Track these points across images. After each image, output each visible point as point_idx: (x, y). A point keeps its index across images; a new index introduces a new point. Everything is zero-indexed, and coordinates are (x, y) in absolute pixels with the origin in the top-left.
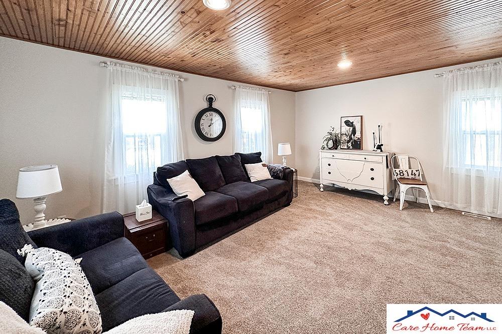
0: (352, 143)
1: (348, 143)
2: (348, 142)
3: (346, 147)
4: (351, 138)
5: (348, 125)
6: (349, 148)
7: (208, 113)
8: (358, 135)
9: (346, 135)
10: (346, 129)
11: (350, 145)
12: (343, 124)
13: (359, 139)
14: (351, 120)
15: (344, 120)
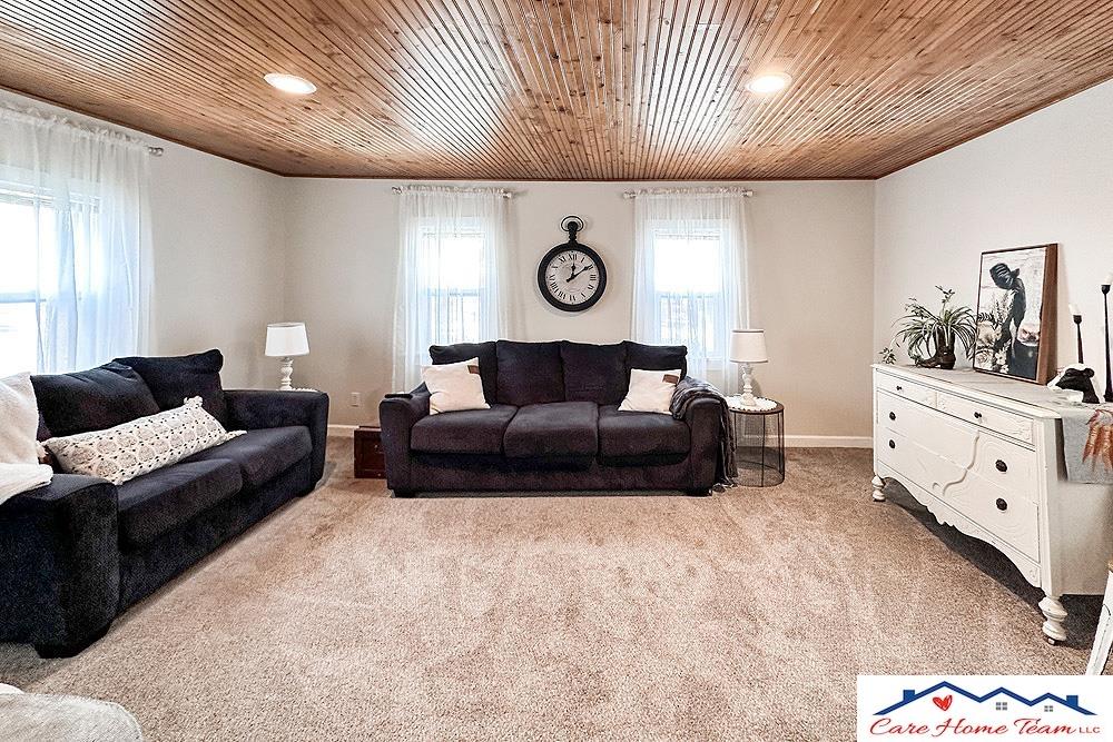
0: (1009, 353)
1: (996, 350)
2: (998, 347)
3: (988, 366)
4: (1006, 335)
5: (1001, 283)
6: (997, 370)
7: (566, 255)
8: (1032, 322)
9: (992, 320)
10: (995, 298)
11: (1002, 357)
12: (988, 279)
13: (1032, 338)
14: (1012, 262)
15: (991, 262)
